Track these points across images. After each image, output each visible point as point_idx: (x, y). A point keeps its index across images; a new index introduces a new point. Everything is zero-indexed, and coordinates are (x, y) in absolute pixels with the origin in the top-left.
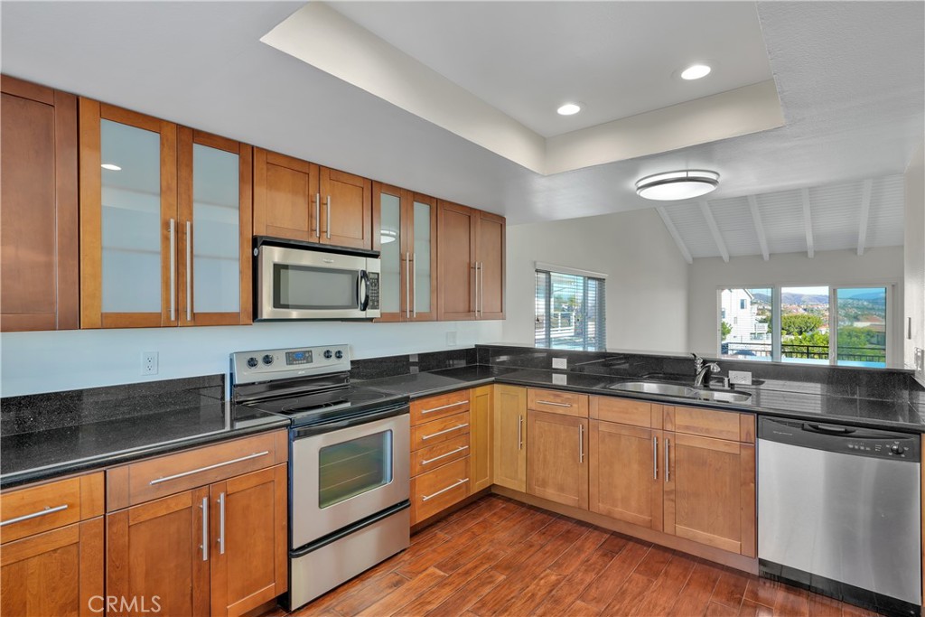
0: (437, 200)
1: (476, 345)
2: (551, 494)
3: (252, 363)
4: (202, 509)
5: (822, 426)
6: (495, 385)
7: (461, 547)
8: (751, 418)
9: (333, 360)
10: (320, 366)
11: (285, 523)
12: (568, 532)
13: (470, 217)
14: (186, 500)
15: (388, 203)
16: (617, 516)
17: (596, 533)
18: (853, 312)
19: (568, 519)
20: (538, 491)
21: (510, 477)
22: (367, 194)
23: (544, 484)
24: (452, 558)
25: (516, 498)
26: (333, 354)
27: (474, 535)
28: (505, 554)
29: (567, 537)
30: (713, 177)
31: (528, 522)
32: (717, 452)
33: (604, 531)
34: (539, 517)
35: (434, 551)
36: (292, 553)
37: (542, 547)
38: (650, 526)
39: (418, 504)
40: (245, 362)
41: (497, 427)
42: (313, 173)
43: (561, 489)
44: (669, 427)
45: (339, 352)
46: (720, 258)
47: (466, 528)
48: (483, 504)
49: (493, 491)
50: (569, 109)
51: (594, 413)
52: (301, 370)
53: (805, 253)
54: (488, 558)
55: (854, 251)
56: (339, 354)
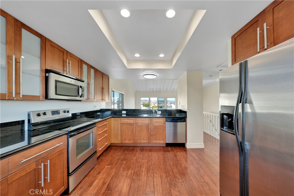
0: (96, 69)
1: (101, 109)
2: (127, 142)
3: (39, 115)
4: (41, 168)
5: (175, 119)
6: (112, 118)
7: (110, 159)
8: (165, 118)
9: (66, 113)
10: (62, 115)
11: (67, 166)
12: (132, 149)
13: (103, 75)
14: (34, 166)
15: (85, 67)
16: (142, 142)
17: (138, 147)
18: (154, 103)
19: (131, 146)
20: (124, 142)
21: (116, 140)
22: (80, 63)
23: (125, 140)
24: (110, 162)
25: (117, 145)
26: (66, 111)
27: (112, 156)
28: (122, 157)
29: (133, 150)
30: (156, 75)
31: (123, 149)
32: (160, 126)
33: (139, 147)
34: (124, 148)
35: (104, 162)
36: (69, 174)
37: (129, 153)
38: (149, 143)
39: (98, 151)
40: (36, 115)
41: (112, 129)
42: (65, 52)
43: (129, 140)
44: (152, 122)
45: (68, 111)
46: (141, 91)
47: (108, 155)
48: (110, 149)
49: (111, 145)
50: (137, 55)
51: (137, 122)
52: (57, 117)
53: (154, 92)
54: (119, 159)
55: (160, 92)
56: (68, 112)
